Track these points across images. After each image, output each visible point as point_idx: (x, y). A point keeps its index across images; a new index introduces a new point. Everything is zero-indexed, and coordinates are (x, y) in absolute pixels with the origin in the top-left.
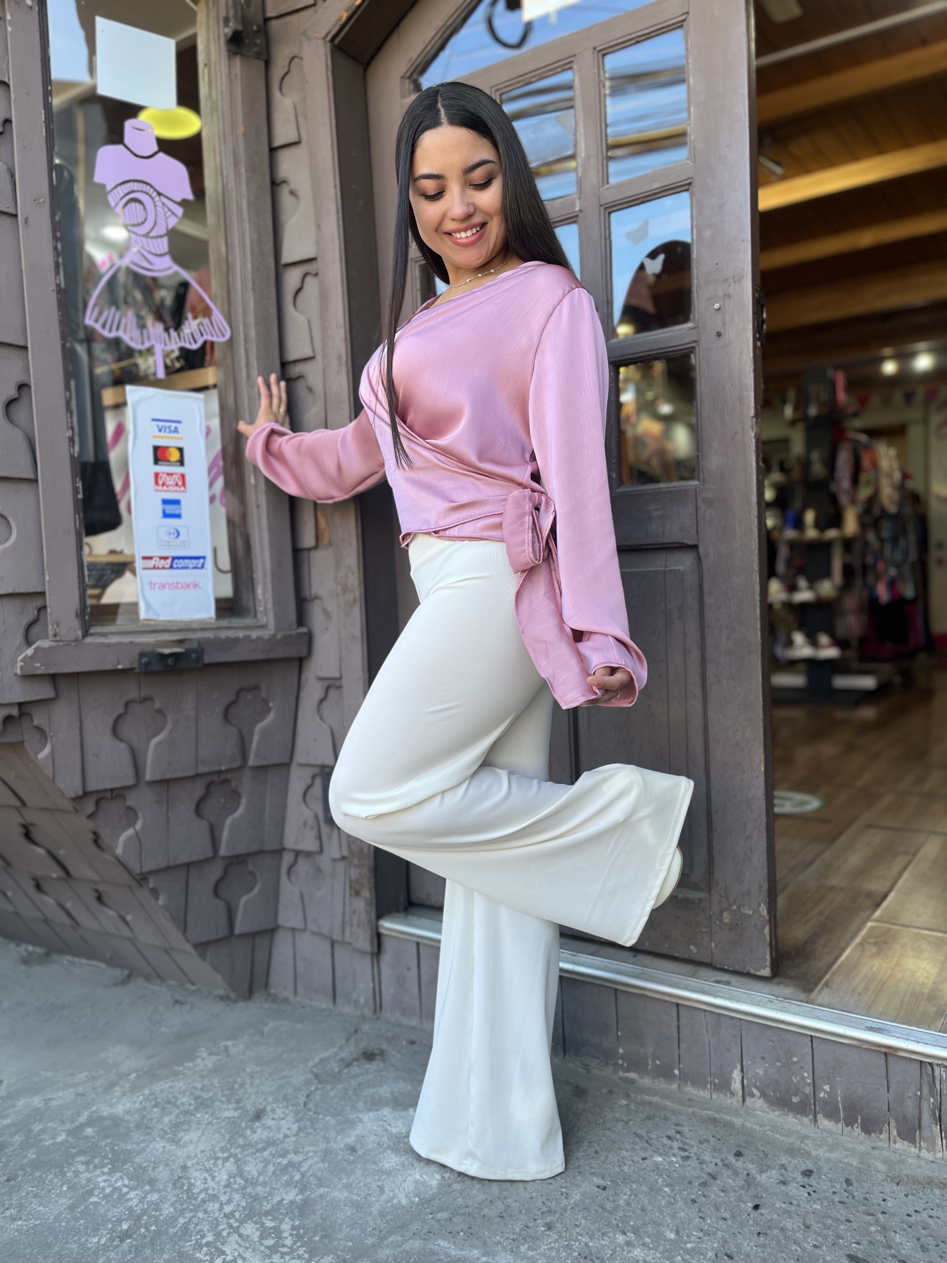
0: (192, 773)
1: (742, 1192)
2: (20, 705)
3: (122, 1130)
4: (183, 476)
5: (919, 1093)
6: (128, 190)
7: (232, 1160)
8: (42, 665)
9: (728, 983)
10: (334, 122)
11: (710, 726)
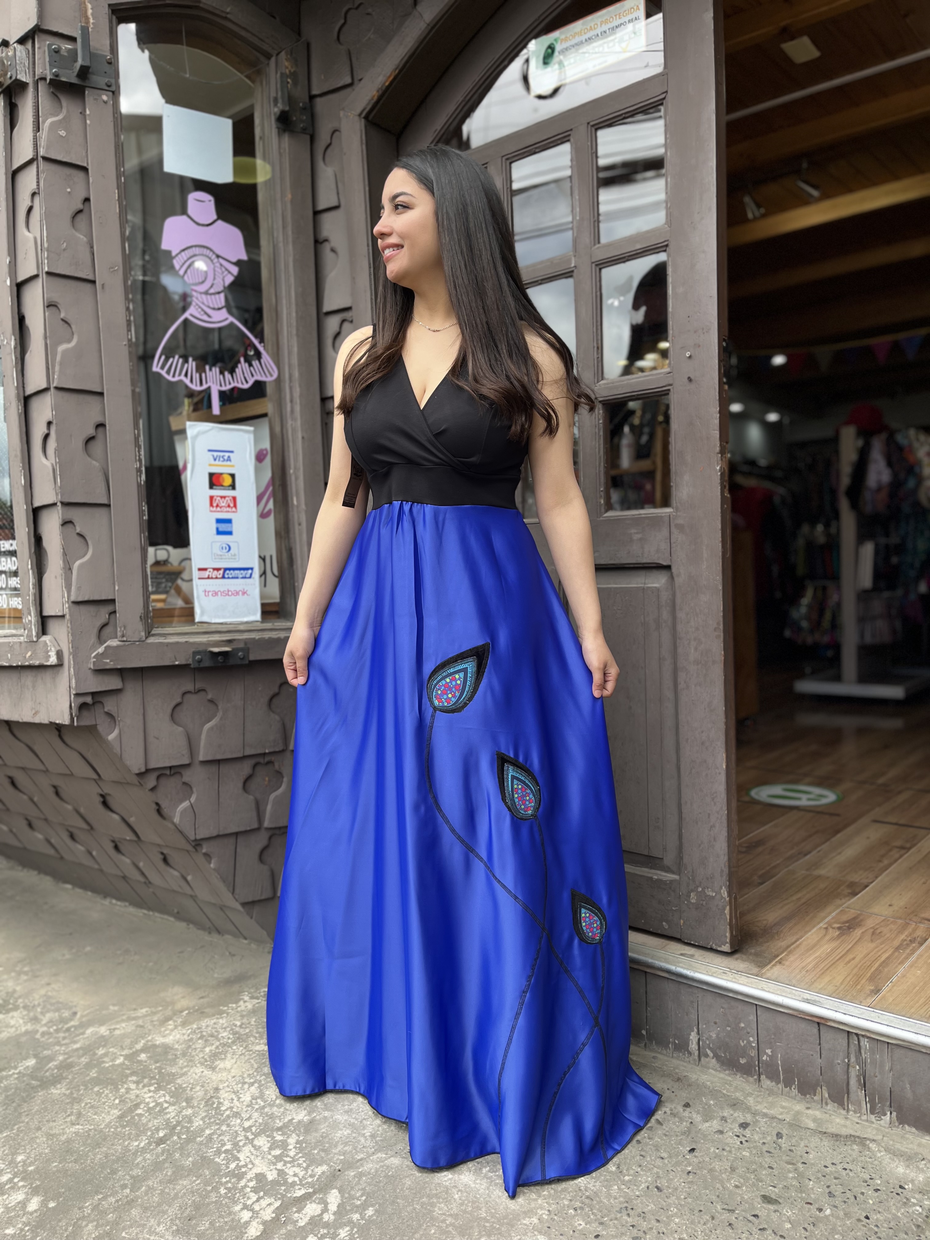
0: (240, 755)
1: (683, 1137)
2: (93, 694)
3: (170, 1057)
4: (234, 499)
5: (846, 1060)
6: (192, 254)
7: (256, 1085)
8: (111, 661)
9: (692, 956)
10: (367, 189)
11: (680, 727)
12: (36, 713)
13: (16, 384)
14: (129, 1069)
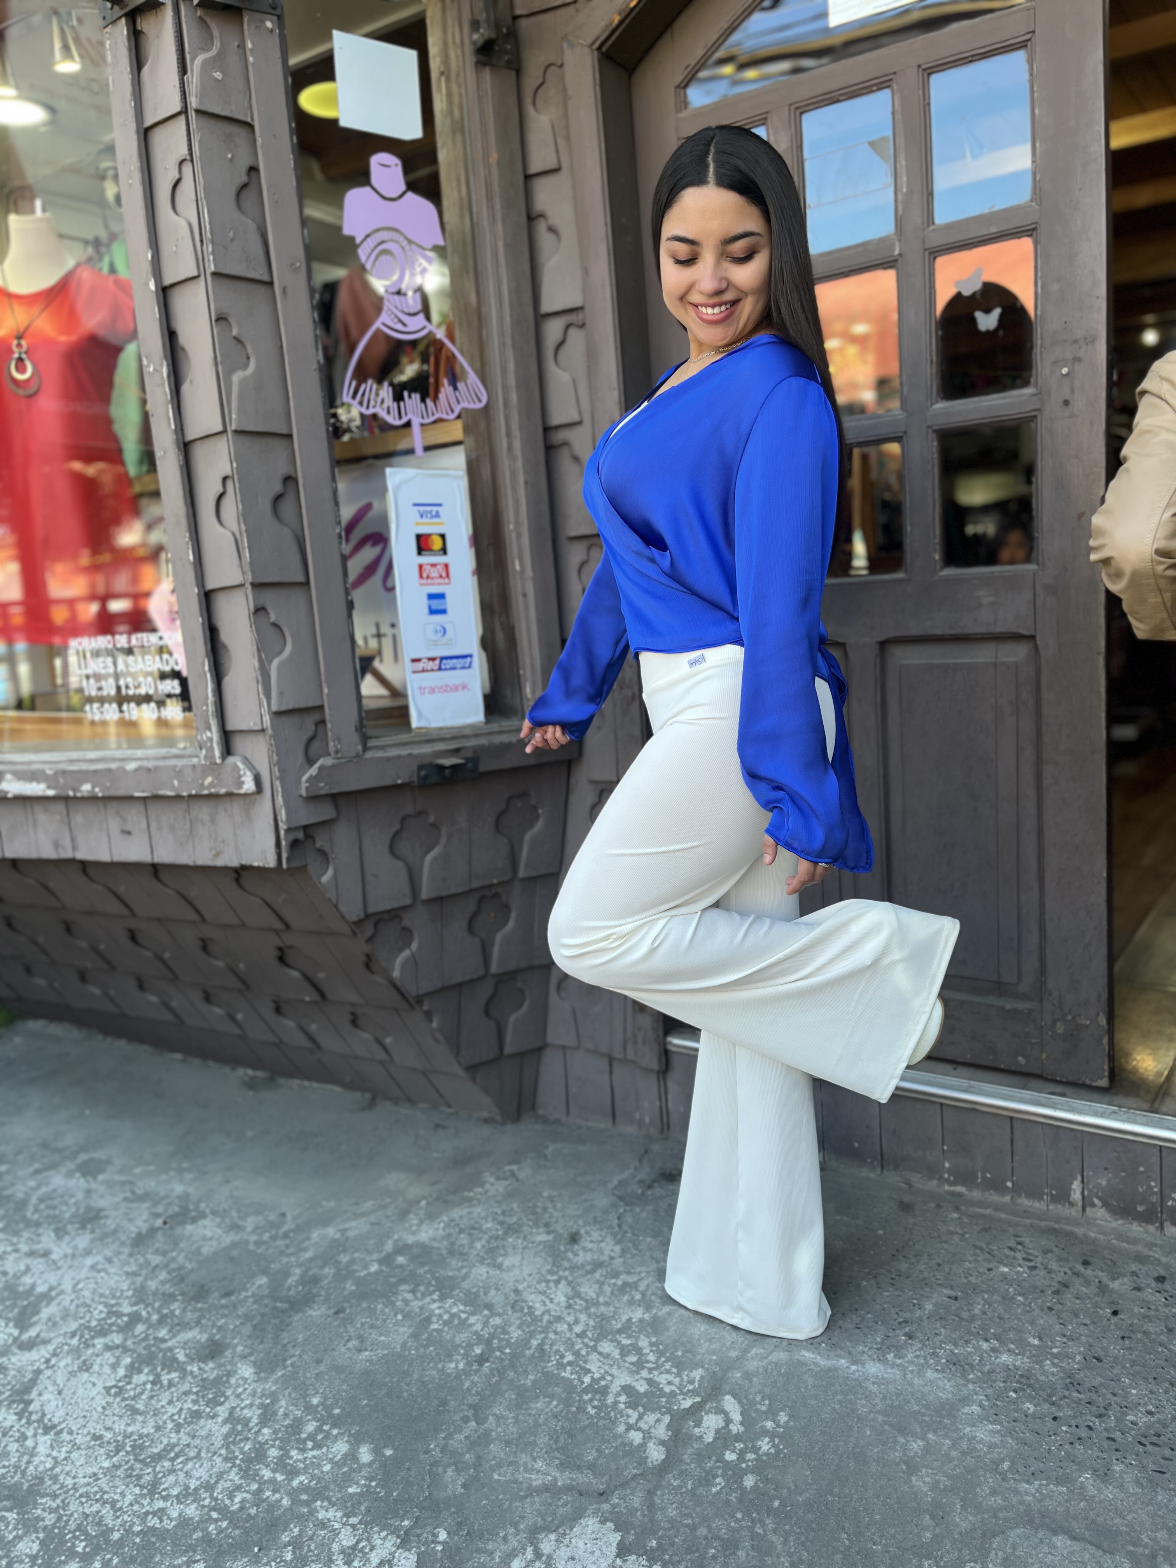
0: (466, 889)
1: (1097, 1299)
2: (305, 828)
3: (435, 1257)
4: (446, 567)
6: (379, 240)
7: (564, 1282)
8: (324, 785)
9: (1064, 1095)
10: (603, 146)
11: (1045, 830)
12: (218, 854)
13: (173, 427)
14: (392, 1277)
